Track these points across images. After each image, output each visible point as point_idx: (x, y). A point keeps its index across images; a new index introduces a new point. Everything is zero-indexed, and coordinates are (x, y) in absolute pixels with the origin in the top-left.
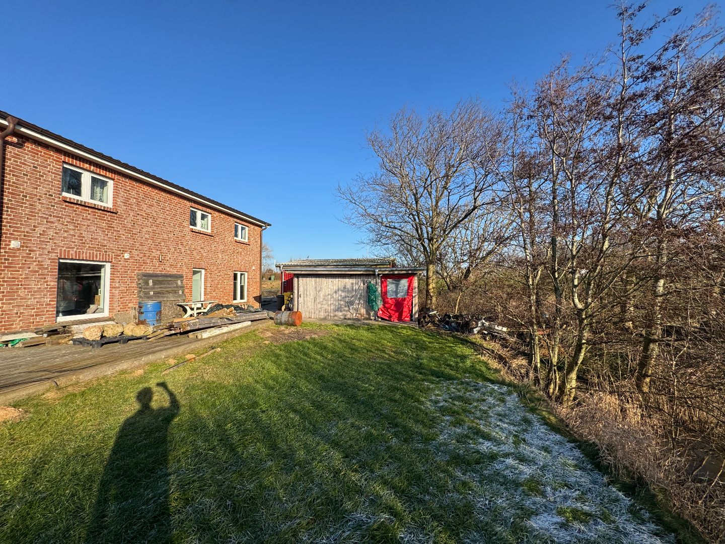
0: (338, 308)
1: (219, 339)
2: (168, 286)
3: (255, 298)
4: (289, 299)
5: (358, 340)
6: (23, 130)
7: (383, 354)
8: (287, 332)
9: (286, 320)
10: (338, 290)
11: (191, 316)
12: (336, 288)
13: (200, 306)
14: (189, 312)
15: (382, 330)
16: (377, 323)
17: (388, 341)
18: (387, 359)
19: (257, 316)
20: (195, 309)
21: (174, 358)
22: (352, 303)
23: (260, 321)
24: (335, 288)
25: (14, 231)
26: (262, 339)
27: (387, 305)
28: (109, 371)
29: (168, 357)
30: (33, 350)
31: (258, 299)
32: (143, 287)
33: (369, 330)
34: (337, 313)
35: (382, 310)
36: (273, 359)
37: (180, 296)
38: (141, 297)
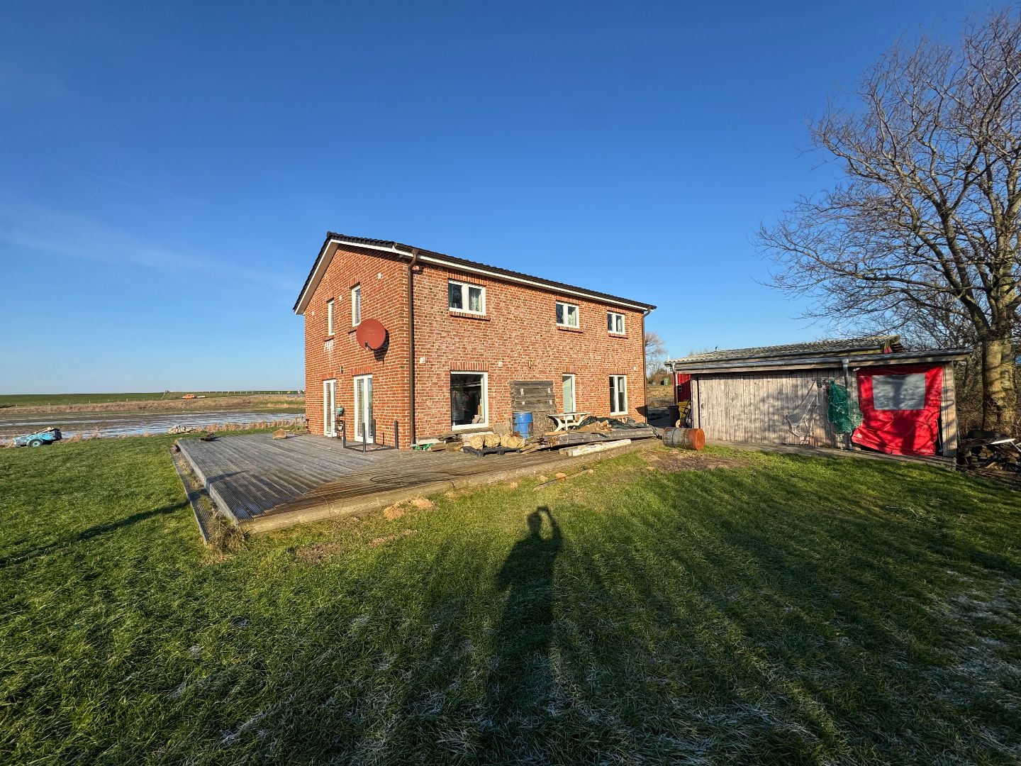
0: (769, 426)
1: (592, 458)
2: (538, 395)
3: (639, 410)
4: (687, 411)
5: (805, 479)
6: (422, 257)
7: (854, 508)
8: (681, 457)
9: (681, 440)
10: (768, 397)
11: (563, 429)
12: (763, 393)
13: (571, 418)
14: (561, 425)
15: (860, 467)
16: (850, 454)
17: (869, 487)
18: (861, 517)
19: (640, 433)
20: (566, 422)
21: (545, 476)
22: (795, 419)
23: (643, 441)
24: (761, 394)
25: (422, 349)
26: (645, 463)
27: (873, 424)
28: (490, 480)
29: (539, 473)
30: (438, 454)
31: (643, 410)
32: (516, 397)
33: (828, 464)
34: (767, 434)
35: (861, 432)
36: (657, 490)
37: (550, 407)
38: (514, 407)
